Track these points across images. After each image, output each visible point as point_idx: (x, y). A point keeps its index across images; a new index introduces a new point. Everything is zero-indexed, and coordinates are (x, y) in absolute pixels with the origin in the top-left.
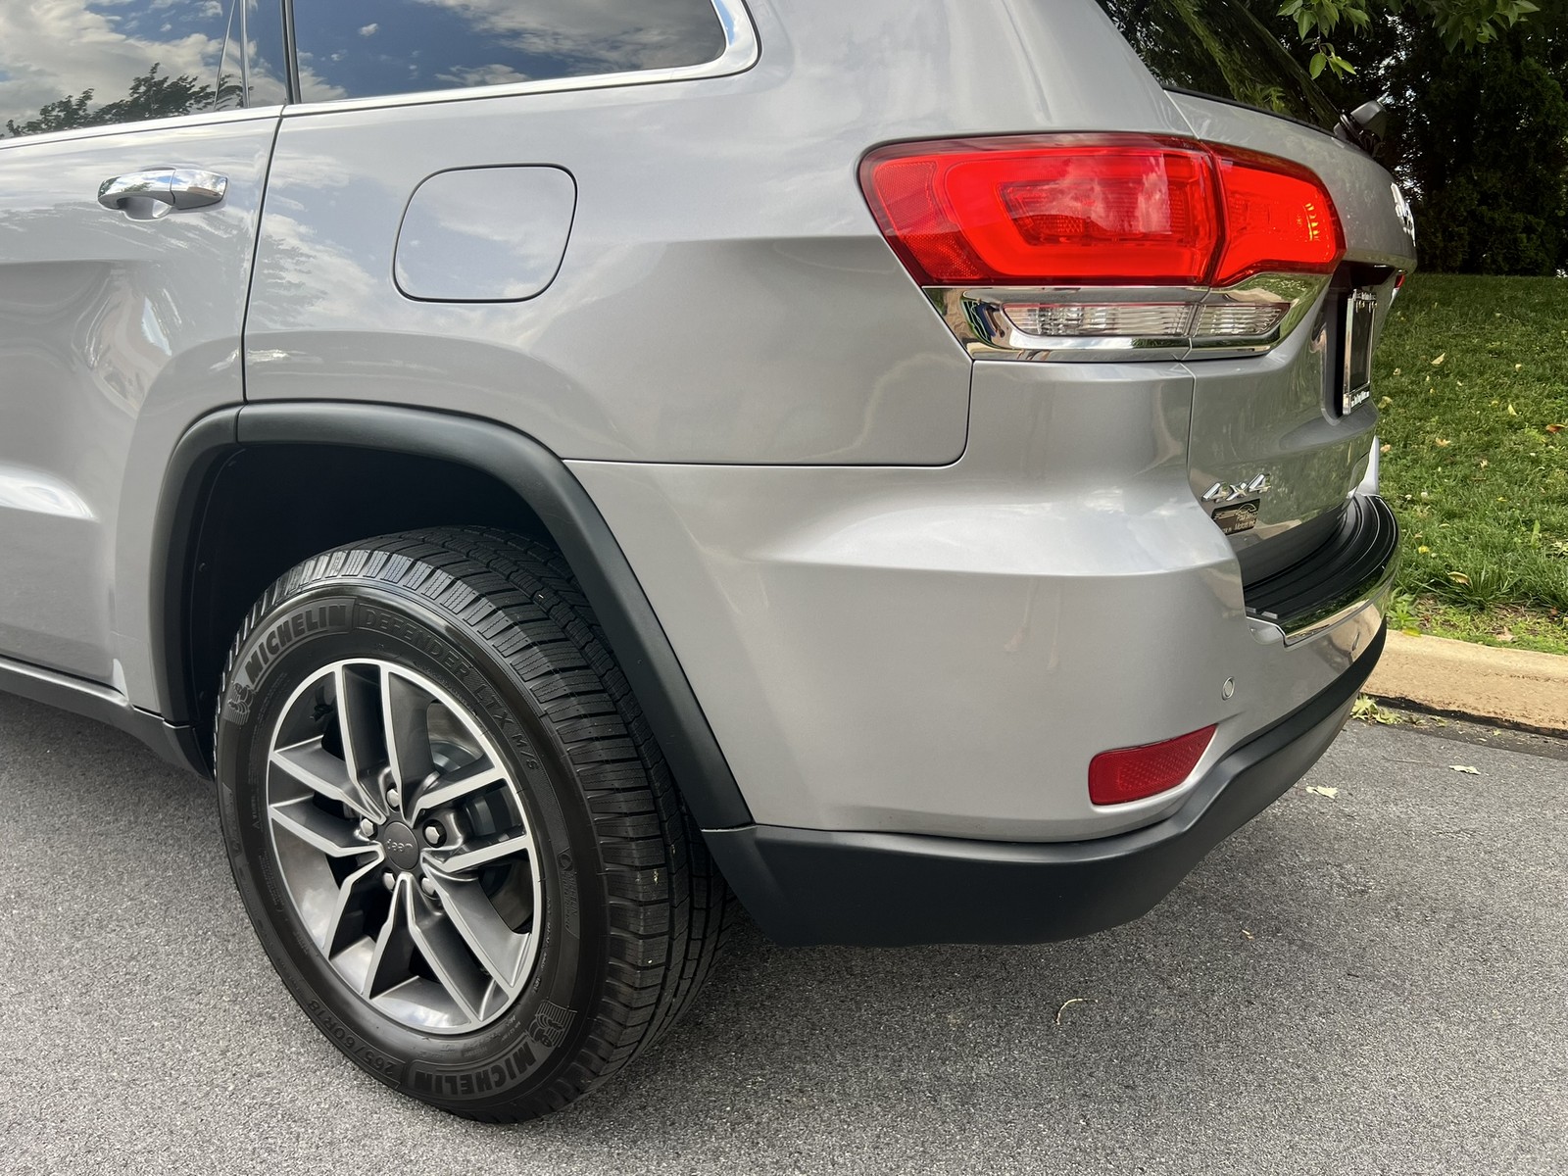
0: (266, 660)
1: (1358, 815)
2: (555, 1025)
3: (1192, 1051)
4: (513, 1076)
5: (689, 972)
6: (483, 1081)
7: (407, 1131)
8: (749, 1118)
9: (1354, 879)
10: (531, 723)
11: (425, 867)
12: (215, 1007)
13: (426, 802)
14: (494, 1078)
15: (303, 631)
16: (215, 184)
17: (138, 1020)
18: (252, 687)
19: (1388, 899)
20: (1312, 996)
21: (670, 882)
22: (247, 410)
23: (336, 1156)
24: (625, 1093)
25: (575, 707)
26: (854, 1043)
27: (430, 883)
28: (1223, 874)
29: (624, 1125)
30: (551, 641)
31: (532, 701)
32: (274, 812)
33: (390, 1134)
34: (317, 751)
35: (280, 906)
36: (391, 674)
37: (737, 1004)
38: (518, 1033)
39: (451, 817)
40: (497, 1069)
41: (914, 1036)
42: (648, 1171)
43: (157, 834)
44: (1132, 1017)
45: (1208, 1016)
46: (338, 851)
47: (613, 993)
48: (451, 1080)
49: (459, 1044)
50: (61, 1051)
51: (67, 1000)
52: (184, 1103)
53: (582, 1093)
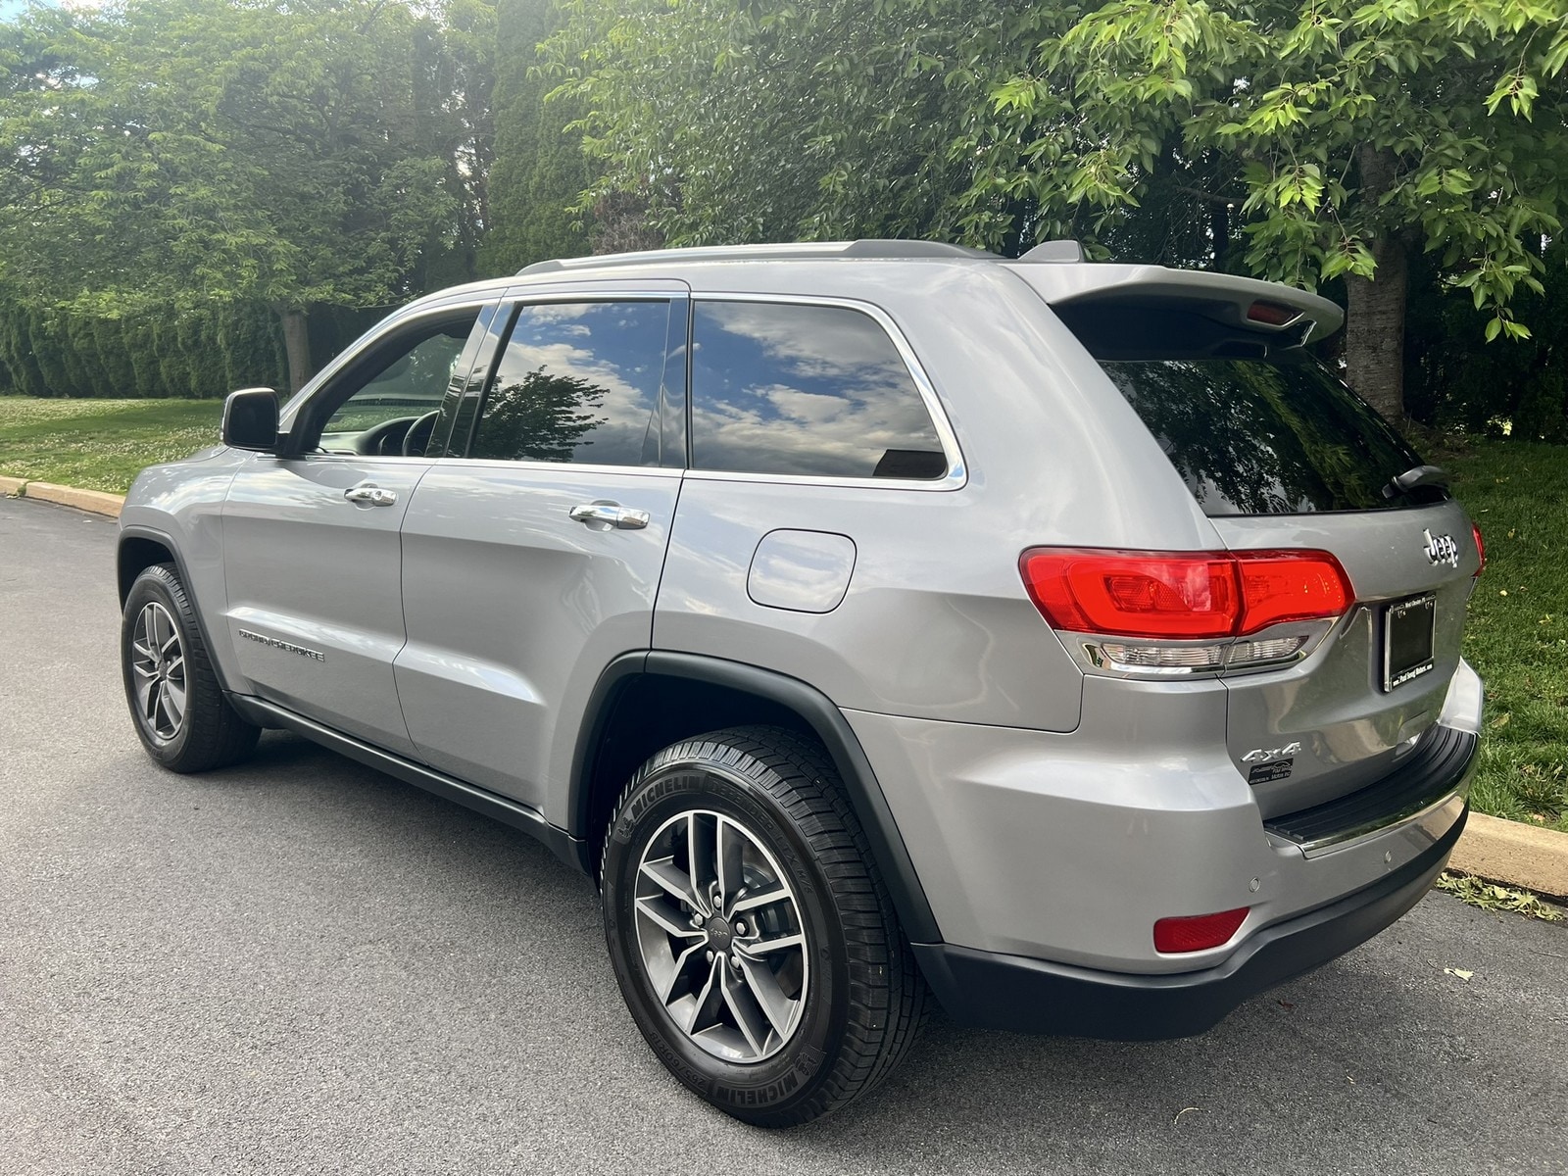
0: (645, 805)
1: (1486, 997)
2: (812, 1061)
3: (1278, 1157)
4: (782, 1093)
5: (899, 1039)
6: (763, 1096)
7: (710, 1126)
8: (936, 1152)
9: (1461, 1049)
10: (809, 863)
11: (734, 949)
12: (584, 1032)
13: (739, 906)
14: (770, 1094)
15: (671, 790)
16: (642, 516)
17: (538, 1034)
18: (634, 821)
19: (1486, 1067)
20: (1391, 1132)
21: (890, 976)
22: (652, 654)
23: (667, 1133)
24: (852, 1124)
25: (836, 856)
26: (1017, 1115)
27: (737, 960)
28: (1344, 1032)
29: (851, 1143)
30: (823, 812)
31: (811, 850)
32: (639, 903)
33: (699, 1127)
34: (670, 866)
35: (636, 966)
36: (724, 822)
37: (935, 1078)
38: (787, 1065)
39: (753, 918)
40: (772, 1089)
41: (1062, 1116)
42: (865, 1173)
43: (534, 910)
44: (1236, 1127)
45: (1298, 1135)
46: (678, 933)
47: (850, 1043)
48: (742, 1094)
49: (748, 1070)
50: (494, 1047)
51: (493, 1016)
52: (572, 1089)
53: (827, 1110)
